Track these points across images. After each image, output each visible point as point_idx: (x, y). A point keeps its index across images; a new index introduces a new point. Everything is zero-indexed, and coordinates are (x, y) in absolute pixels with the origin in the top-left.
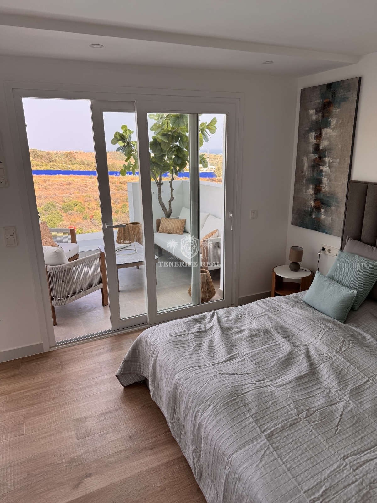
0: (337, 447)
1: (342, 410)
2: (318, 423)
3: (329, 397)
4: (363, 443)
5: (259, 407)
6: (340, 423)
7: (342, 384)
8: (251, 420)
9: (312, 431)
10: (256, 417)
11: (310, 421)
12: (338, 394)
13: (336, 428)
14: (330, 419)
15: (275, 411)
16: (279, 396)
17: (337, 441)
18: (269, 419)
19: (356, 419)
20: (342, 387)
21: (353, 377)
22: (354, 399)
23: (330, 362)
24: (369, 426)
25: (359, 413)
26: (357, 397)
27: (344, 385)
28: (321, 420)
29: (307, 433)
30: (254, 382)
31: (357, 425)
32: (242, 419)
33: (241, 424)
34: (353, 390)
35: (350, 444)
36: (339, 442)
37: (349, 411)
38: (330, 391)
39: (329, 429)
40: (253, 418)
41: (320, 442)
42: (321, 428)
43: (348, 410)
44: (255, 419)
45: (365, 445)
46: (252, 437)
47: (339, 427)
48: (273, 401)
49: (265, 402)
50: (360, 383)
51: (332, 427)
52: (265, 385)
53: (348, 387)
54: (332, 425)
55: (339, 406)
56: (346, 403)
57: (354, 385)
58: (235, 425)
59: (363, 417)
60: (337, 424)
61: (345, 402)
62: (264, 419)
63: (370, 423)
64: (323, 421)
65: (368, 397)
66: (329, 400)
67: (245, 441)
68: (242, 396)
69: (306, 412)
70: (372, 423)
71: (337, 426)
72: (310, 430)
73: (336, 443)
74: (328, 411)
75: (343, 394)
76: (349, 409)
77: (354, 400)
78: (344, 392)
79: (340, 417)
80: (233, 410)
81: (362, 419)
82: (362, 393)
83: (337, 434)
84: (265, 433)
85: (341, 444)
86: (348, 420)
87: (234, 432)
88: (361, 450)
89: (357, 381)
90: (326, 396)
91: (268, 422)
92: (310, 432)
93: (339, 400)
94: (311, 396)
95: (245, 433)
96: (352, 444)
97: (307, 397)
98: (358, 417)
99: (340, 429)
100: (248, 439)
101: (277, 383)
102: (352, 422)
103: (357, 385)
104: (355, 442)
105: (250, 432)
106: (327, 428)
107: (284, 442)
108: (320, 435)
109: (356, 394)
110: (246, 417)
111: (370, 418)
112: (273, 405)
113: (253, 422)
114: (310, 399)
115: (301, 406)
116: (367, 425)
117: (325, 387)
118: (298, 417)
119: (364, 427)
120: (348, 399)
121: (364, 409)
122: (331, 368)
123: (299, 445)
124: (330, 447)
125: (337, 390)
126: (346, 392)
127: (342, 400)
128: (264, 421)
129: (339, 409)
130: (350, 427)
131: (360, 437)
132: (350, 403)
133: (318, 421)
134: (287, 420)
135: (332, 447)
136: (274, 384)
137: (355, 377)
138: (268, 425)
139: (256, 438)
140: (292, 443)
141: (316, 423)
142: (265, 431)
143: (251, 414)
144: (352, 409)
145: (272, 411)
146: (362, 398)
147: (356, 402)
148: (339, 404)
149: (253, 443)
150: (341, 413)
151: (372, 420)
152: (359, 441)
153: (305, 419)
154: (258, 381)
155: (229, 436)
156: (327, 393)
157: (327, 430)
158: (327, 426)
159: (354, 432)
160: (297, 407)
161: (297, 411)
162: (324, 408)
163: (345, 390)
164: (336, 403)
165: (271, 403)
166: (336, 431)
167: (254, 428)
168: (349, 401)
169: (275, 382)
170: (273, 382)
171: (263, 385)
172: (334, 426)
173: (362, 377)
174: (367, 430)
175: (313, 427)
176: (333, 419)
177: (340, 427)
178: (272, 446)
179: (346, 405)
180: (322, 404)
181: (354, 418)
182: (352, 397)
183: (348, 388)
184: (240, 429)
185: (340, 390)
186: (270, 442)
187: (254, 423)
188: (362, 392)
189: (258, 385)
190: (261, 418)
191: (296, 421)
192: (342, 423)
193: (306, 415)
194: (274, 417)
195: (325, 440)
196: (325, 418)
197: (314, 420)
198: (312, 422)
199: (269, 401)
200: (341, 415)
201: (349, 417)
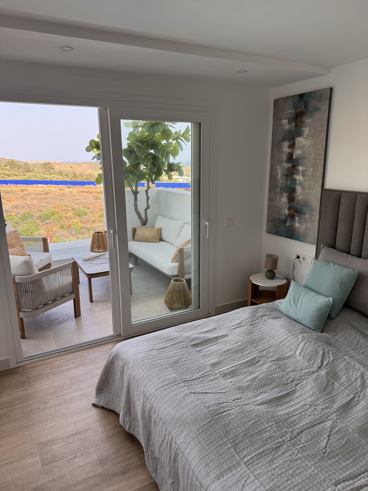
0: (327, 472)
1: (329, 430)
2: (304, 446)
3: (315, 415)
4: (355, 466)
5: (238, 429)
6: (328, 444)
7: (328, 402)
8: (229, 445)
9: (297, 455)
10: (234, 441)
11: (294, 444)
12: (324, 412)
13: (324, 450)
14: (317, 441)
15: (256, 433)
16: (259, 416)
17: (327, 465)
18: (248, 443)
19: (345, 440)
20: (328, 405)
21: (338, 394)
22: (342, 418)
23: (312, 378)
24: (360, 448)
25: (348, 432)
26: (344, 416)
27: (330, 403)
28: (307, 442)
29: (292, 458)
30: (231, 401)
31: (347, 446)
32: (219, 445)
33: (218, 450)
34: (340, 408)
35: (341, 468)
36: (329, 466)
37: (337, 431)
38: (315, 409)
39: (316, 452)
40: (231, 443)
41: (307, 467)
42: (307, 451)
43: (336, 430)
44: (233, 444)
45: (358, 469)
46: (231, 465)
47: (327, 449)
48: (253, 421)
49: (243, 422)
50: (347, 399)
51: (319, 450)
52: (243, 403)
53: (334, 405)
54: (319, 447)
55: (326, 425)
56: (333, 422)
57: (341, 402)
58: (211, 452)
59: (352, 438)
60: (324, 446)
61: (332, 421)
62: (243, 443)
63: (361, 444)
64: (309, 443)
65: (356, 415)
66: (315, 419)
67: (223, 470)
68: (217, 416)
69: (290, 434)
70: (363, 444)
71: (325, 448)
72: (295, 455)
73: (326, 468)
74: (314, 431)
75: (330, 412)
76: (337, 428)
77: (341, 419)
78: (330, 411)
79: (328, 438)
80: (208, 434)
81: (352, 440)
82: (349, 411)
83: (326, 457)
84: (245, 460)
85: (331, 469)
86: (337, 440)
87: (211, 460)
88: (353, 474)
89: (343, 398)
90: (311, 415)
91: (247, 447)
92: (295, 456)
93: (325, 419)
94: (294, 414)
95: (223, 461)
96: (343, 468)
97: (291, 416)
98: (347, 438)
99: (328, 451)
100: (227, 467)
101: (256, 401)
102: (341, 443)
103: (344, 402)
104: (347, 465)
105: (228, 459)
106: (314, 451)
107: (267, 468)
108: (306, 459)
109: (343, 412)
110: (223, 442)
111: (360, 438)
112: (253, 426)
113: (231, 448)
114: (293, 418)
115: (284, 428)
116: (358, 446)
117: (310, 403)
118: (281, 440)
119: (355, 448)
120: (336, 418)
121: (354, 429)
122: (315, 385)
123: (284, 470)
124: (319, 472)
125: (323, 408)
126: (332, 410)
127: (329, 418)
128: (243, 446)
129: (326, 428)
130: (340, 448)
131: (351, 460)
132: (337, 422)
133: (303, 444)
134: (269, 444)
135: (321, 472)
136: (253, 402)
137: (340, 394)
138: (248, 450)
139: (235, 467)
140: (275, 470)
141: (301, 446)
142: (244, 457)
143: (230, 438)
144: (340, 429)
145: (252, 433)
146: (350, 416)
147: (344, 421)
148: (326, 423)
149: (232, 472)
150: (328, 434)
151: (363, 441)
152: (351, 465)
153: (289, 443)
154: (235, 400)
155: (206, 464)
156: (312, 411)
157: (314, 453)
158: (314, 448)
159: (344, 454)
160: (279, 429)
161: (280, 433)
162: (309, 428)
163: (331, 408)
164: (322, 422)
165: (250, 423)
166: (325, 453)
167: (232, 455)
168: (336, 420)
169: (254, 400)
170: (252, 400)
171: (240, 403)
172: (321, 448)
173: (348, 394)
174: (359, 452)
175: (298, 451)
176: (320, 441)
177: (328, 449)
178: (252, 474)
179: (333, 424)
180: (307, 424)
181: (343, 439)
182: (339, 416)
183: (335, 406)
184: (217, 456)
185: (326, 409)
186: (251, 469)
187: (232, 450)
188: (349, 409)
189: (235, 404)
190: (240, 442)
191: (278, 445)
192: (330, 444)
193: (290, 438)
194: (254, 440)
195: (312, 465)
196: (311, 440)
197: (299, 443)
198: (297, 445)
199: (249, 422)
200: (329, 436)
201: (338, 438)
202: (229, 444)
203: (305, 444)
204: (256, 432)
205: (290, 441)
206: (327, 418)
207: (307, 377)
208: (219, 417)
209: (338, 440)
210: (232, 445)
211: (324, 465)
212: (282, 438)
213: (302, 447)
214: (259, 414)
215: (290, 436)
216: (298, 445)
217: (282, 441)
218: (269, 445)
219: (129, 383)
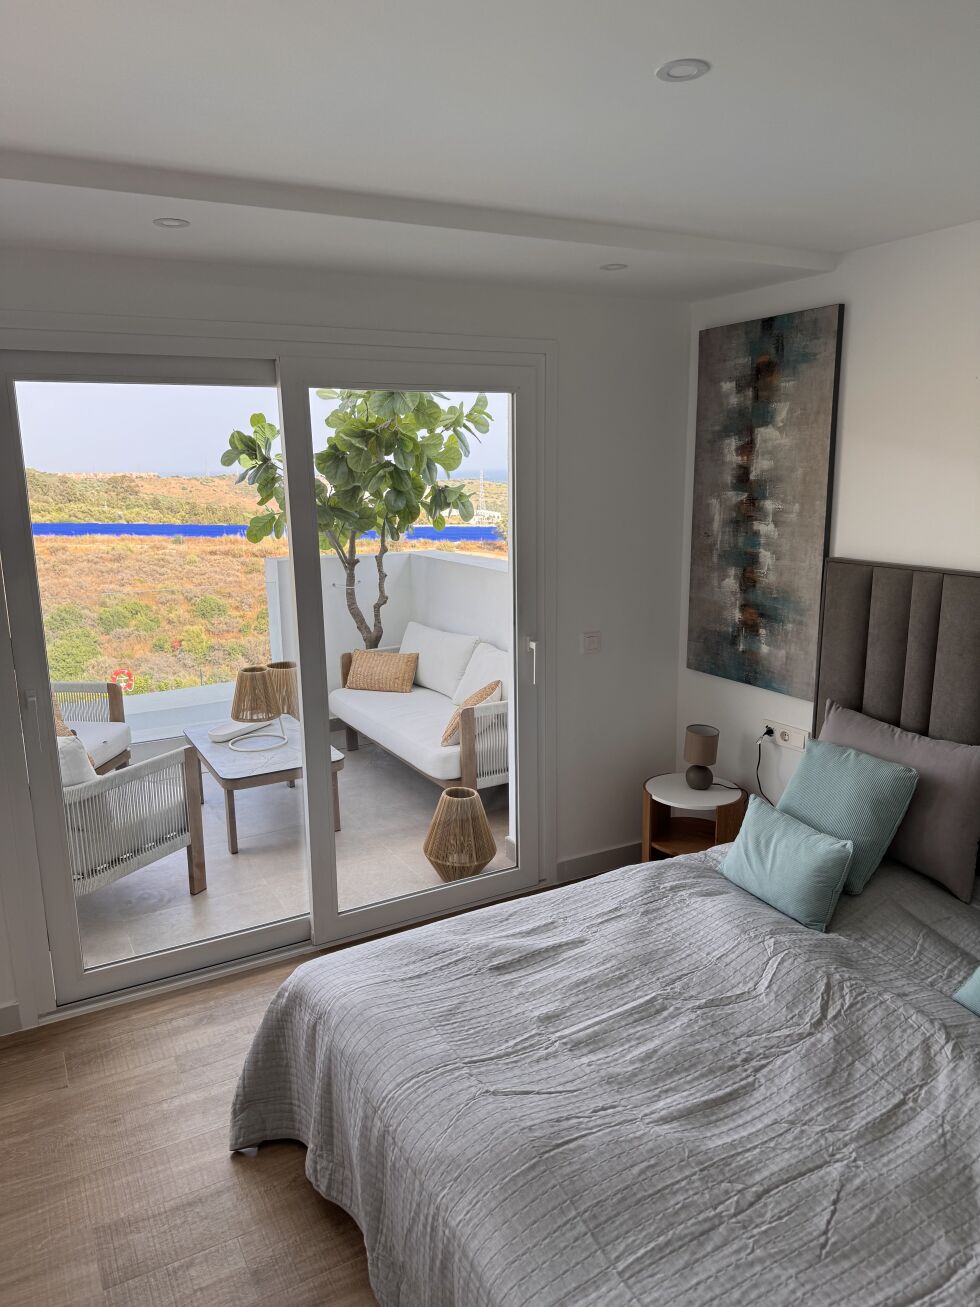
0: (828, 1295)
1: (836, 1186)
2: (770, 1229)
3: (801, 1149)
4: (900, 1280)
5: (603, 1186)
6: (833, 1223)
7: (836, 1114)
8: (581, 1228)
9: (753, 1251)
10: (594, 1217)
11: (746, 1224)
12: (826, 1139)
13: (822, 1239)
14: (804, 1214)
15: (650, 1196)
16: (660, 1150)
17: (828, 1277)
18: (631, 1222)
19: (877, 1211)
20: (835, 1121)
21: (863, 1092)
22: (869, 1154)
23: (798, 1053)
24: (915, 1231)
25: (885, 1192)
26: (876, 1150)
27: (841, 1116)
28: (780, 1218)
29: (741, 1259)
30: (587, 1113)
31: (881, 1227)
32: (555, 1227)
33: (553, 1241)
34: (867, 1129)
35: (865, 1283)
36: (834, 1278)
37: (857, 1189)
38: (802, 1132)
39: (800, 1243)
40: (585, 1222)
41: (779, 1282)
42: (780, 1242)
43: (854, 1187)
44: (592, 1226)
45: (907, 1287)
46: (585, 1279)
47: (829, 1235)
48: (645, 1164)
49: (619, 1168)
50: (885, 1107)
51: (810, 1237)
52: (618, 1118)
53: (852, 1121)
54: (809, 1230)
55: (828, 1173)
56: (848, 1166)
57: (868, 1114)
58: (534, 1246)
59: (895, 1206)
60: (823, 1227)
61: (845, 1162)
62: (618, 1223)
63: (918, 1222)
64: (784, 1220)
65: (907, 1147)
66: (801, 1157)
67: (565, 1291)
68: (552, 1153)
69: (736, 1198)
70: (922, 1222)
71: (825, 1232)
72: (749, 1251)
73: (825, 1284)
74: (799, 1190)
75: (839, 1140)
76: (857, 1182)
77: (869, 1159)
78: (841, 1136)
79: (832, 1208)
80: (529, 1200)
81: (894, 1211)
82: (890, 1136)
83: (826, 1257)
84: (621, 1266)
85: (838, 1286)
86: (854, 1213)
87: (533, 1266)
88: (894, 1300)
89: (874, 1103)
90: (791, 1148)
91: (628, 1232)
92: (749, 1254)
93: (828, 1159)
94: (749, 1146)
95: (564, 1268)
96: (869, 1283)
97: (740, 1150)
98: (882, 1206)
99: (832, 1240)
100: (574, 1285)
101: (652, 1113)
102: (867, 1219)
103: (878, 1114)
104: (878, 1277)
105: (577, 1264)
106: (796, 1241)
107: (675, 1286)
108: (776, 1262)
109: (875, 1140)
110: (565, 1219)
111: (915, 1208)
112: (643, 1177)
113: (586, 1234)
114: (747, 1155)
115: (722, 1181)
116: (909, 1227)
117: (790, 1118)
118: (713, 1213)
119: (902, 1233)
120: (854, 1155)
121: (899, 1182)
122: (804, 1070)
123: (718, 1291)
124: (809, 1295)
125: (823, 1131)
126: (847, 1135)
127: (838, 1156)
128: (616, 1228)
129: (829, 1182)
130: (863, 1232)
131: (890, 1263)
132: (858, 1167)
133: (770, 1223)
134: (682, 1223)
135: (813, 1294)
136: (646, 1115)
137: (869, 1092)
138: (631, 1240)
139: (594, 1283)
140: (696, 1289)
141: (764, 1228)
142: (618, 1259)
143: (583, 1208)
144: (864, 1183)
145: (639, 1196)
146: (891, 1151)
147: (875, 1162)
148: (828, 1169)
149: (586, 1296)
150: (833, 1197)
151: (921, 1213)
152: (888, 1276)
153: (734, 1220)
154: (599, 1110)
155: (521, 1277)
156: (795, 1139)
157: (796, 1245)
158: (797, 1234)
159: (874, 1247)
160: (710, 1185)
161: (711, 1196)
162: (786, 1182)
163: (843, 1130)
164: (820, 1167)
165: (636, 1170)
166: (823, 1246)
167: (588, 1253)
168: (855, 1160)
169: (647, 1111)
170: (641, 1111)
171: (613, 1119)
172: (815, 1234)
173: (889, 1093)
174: (910, 1242)
175: (755, 1242)
176: (812, 1214)
177: (833, 1235)
178: (638, 1300)
179: (847, 1170)
180: (781, 1170)
181: (871, 1209)
182: (865, 1149)
183: (853, 1124)
184: (551, 1256)
185: (830, 1131)
186: (634, 1290)
187: (589, 1239)
188: (890, 1133)
189: (599, 1122)
190: (610, 1219)
191: (707, 1225)
192: (838, 1222)
193: (736, 1209)
194: (645, 1214)
195: (791, 1277)
196: (789, 1213)
197: (758, 1221)
198: (753, 1226)
199: (632, 1166)
200: (835, 1203)
201: (858, 1207)
202: (581, 1224)
203: (774, 1224)
204: (650, 1192)
205: (735, 1215)
206: (833, 1155)
207: (784, 1049)
208: (556, 1154)
209: (858, 1211)
210: (587, 1226)
211: (823, 1276)
212: (716, 1208)
213: (765, 1232)
214: (660, 1146)
215: (737, 1202)
216: (756, 1226)
217: (715, 1216)
218: (682, 1226)
219: (330, 1069)
